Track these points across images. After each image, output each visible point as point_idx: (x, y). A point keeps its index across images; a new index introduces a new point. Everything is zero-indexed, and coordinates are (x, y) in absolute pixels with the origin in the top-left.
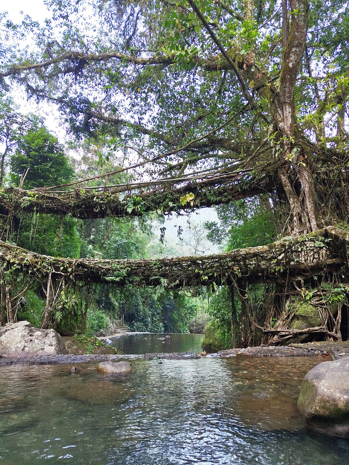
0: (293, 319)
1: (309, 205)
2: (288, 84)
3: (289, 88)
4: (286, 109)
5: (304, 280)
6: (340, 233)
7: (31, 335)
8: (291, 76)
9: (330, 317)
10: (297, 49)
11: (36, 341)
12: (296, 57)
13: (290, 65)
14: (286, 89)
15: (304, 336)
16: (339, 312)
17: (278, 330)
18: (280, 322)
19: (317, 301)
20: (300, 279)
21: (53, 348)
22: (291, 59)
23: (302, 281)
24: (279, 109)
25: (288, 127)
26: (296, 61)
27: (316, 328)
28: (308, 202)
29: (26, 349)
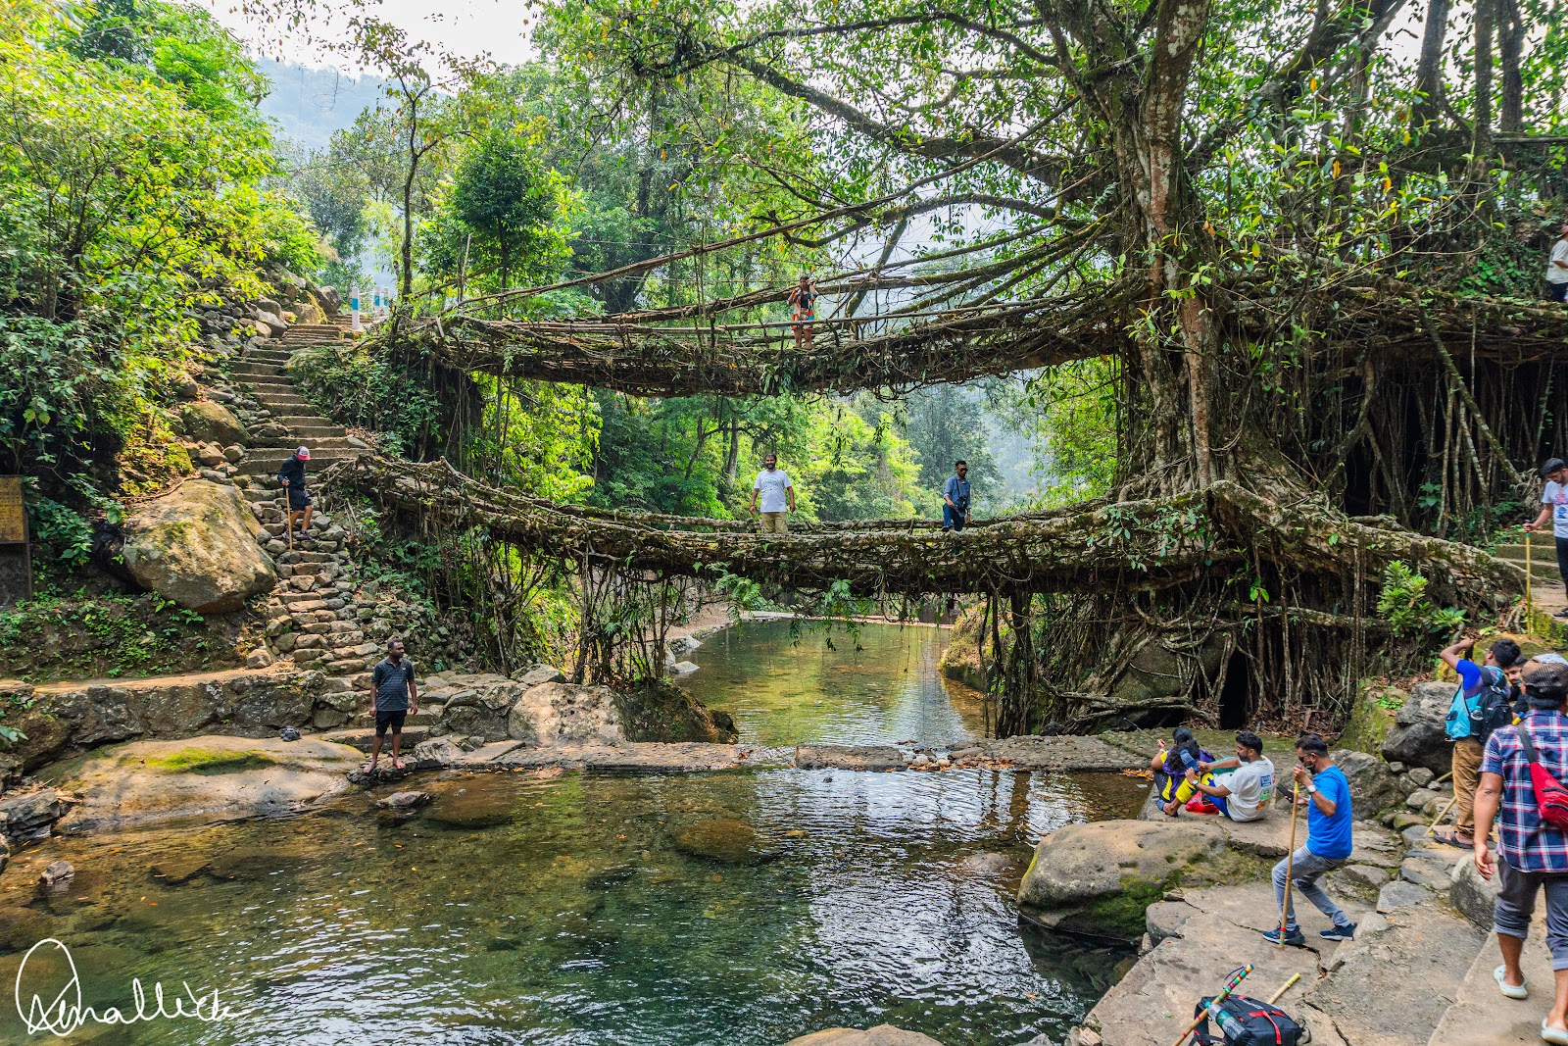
0: (1122, 675)
1: (1197, 406)
2: (1164, 97)
3: (1166, 105)
4: (1156, 157)
5: (1157, 592)
6: (1243, 500)
7: (570, 702)
8: (1173, 77)
9: (1201, 677)
10: (1192, 12)
11: (582, 714)
12: (1186, 28)
13: (1172, 49)
14: (1159, 108)
15: (1138, 716)
16: (1223, 668)
17: (1089, 696)
18: (1093, 679)
19: (1179, 641)
20: (1147, 588)
21: (615, 727)
22: (1175, 33)
23: (1153, 594)
24: (1140, 153)
25: (1158, 204)
26: (1186, 40)
27: (1168, 699)
28: (1194, 395)
29: (567, 730)
